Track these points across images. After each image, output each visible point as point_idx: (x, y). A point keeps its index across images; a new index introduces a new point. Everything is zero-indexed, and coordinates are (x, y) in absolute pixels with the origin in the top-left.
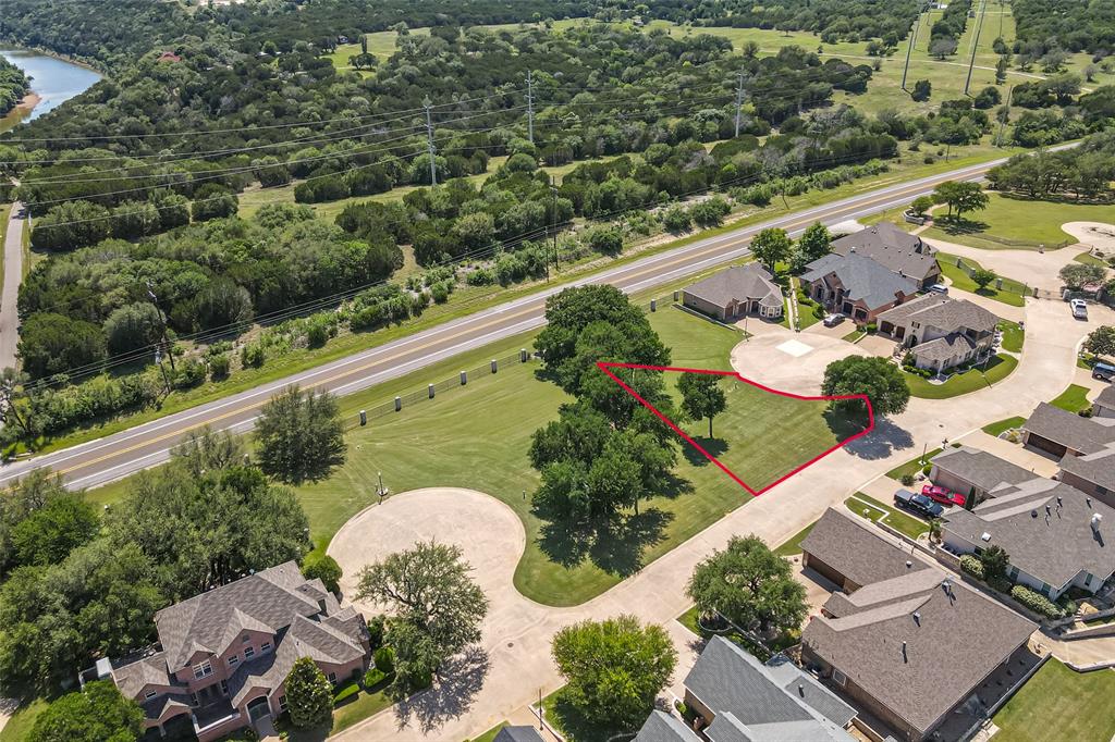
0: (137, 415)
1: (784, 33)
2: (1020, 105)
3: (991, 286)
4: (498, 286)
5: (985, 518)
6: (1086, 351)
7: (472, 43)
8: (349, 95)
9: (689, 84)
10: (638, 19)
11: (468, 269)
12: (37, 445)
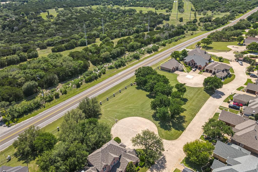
0: (39, 110)
1: (146, 8)
2: (202, 22)
3: (222, 60)
4: (116, 69)
5: (252, 107)
6: (247, 72)
7: (76, 11)
8: (50, 25)
9: (132, 20)
10: (111, 5)
11: (107, 65)
12: (15, 121)
